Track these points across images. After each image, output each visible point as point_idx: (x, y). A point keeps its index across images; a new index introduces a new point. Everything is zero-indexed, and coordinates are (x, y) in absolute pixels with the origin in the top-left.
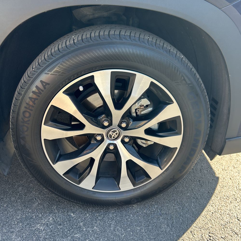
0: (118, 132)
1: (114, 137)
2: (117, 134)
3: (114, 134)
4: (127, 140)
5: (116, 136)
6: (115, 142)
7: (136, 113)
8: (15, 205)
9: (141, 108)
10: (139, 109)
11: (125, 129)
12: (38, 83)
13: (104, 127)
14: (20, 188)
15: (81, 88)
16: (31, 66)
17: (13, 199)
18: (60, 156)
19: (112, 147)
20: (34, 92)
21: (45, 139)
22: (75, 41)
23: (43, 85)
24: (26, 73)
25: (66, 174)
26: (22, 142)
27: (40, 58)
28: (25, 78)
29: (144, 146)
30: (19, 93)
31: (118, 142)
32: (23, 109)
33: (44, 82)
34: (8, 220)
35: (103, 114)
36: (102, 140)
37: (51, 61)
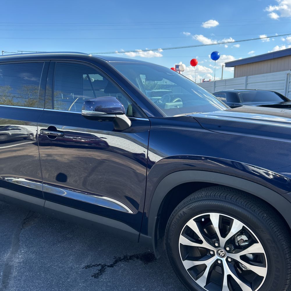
0: (224, 253)
1: (221, 255)
2: (223, 253)
3: (222, 253)
4: (229, 260)
5: (223, 255)
6: (222, 259)
7: (239, 244)
8: (159, 282)
9: (242, 241)
10: (240, 241)
11: (228, 252)
12: (181, 212)
13: (215, 247)
14: (165, 274)
15: (203, 220)
16: (180, 203)
17: (159, 278)
18: (188, 257)
19: (219, 262)
20: (179, 216)
21: (180, 243)
22: (203, 196)
23: (183, 213)
24: (178, 206)
25: (189, 270)
26: (169, 241)
27: (185, 200)
28: (176, 208)
29: (244, 269)
30: (172, 215)
31: (224, 260)
32: (173, 223)
33: (185, 213)
34: (152, 288)
35: (215, 238)
36: (214, 255)
37: (189, 203)
